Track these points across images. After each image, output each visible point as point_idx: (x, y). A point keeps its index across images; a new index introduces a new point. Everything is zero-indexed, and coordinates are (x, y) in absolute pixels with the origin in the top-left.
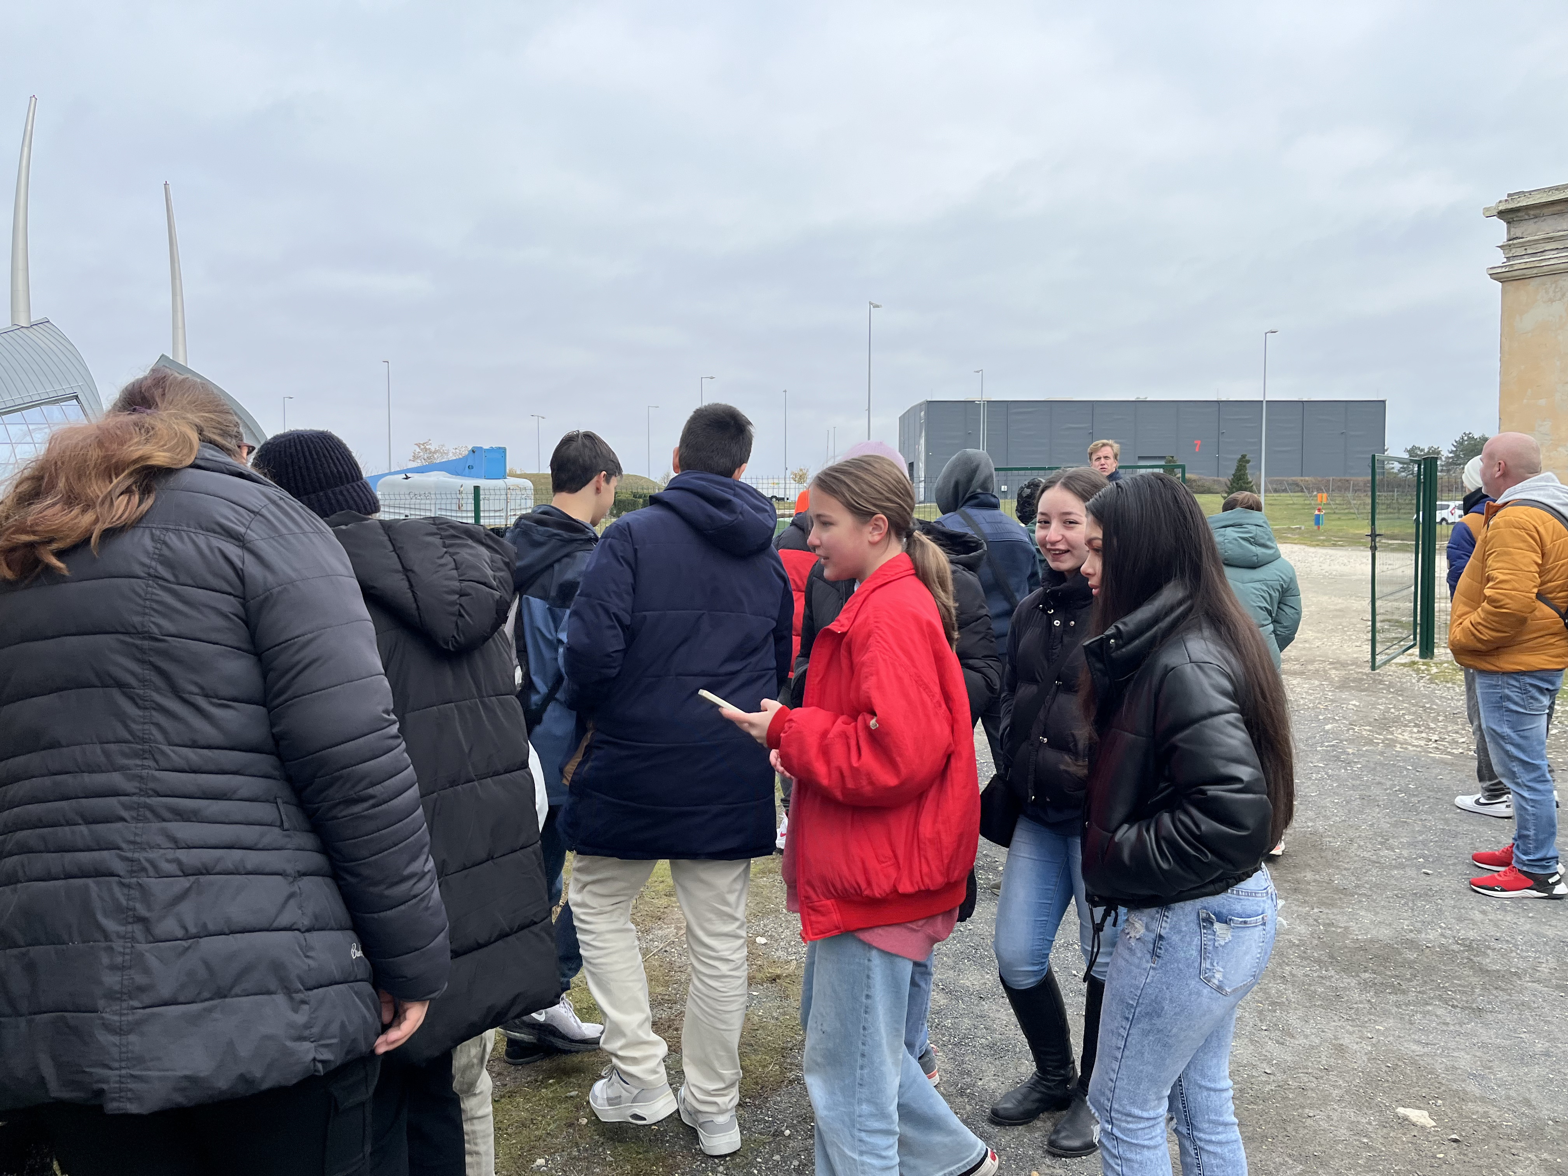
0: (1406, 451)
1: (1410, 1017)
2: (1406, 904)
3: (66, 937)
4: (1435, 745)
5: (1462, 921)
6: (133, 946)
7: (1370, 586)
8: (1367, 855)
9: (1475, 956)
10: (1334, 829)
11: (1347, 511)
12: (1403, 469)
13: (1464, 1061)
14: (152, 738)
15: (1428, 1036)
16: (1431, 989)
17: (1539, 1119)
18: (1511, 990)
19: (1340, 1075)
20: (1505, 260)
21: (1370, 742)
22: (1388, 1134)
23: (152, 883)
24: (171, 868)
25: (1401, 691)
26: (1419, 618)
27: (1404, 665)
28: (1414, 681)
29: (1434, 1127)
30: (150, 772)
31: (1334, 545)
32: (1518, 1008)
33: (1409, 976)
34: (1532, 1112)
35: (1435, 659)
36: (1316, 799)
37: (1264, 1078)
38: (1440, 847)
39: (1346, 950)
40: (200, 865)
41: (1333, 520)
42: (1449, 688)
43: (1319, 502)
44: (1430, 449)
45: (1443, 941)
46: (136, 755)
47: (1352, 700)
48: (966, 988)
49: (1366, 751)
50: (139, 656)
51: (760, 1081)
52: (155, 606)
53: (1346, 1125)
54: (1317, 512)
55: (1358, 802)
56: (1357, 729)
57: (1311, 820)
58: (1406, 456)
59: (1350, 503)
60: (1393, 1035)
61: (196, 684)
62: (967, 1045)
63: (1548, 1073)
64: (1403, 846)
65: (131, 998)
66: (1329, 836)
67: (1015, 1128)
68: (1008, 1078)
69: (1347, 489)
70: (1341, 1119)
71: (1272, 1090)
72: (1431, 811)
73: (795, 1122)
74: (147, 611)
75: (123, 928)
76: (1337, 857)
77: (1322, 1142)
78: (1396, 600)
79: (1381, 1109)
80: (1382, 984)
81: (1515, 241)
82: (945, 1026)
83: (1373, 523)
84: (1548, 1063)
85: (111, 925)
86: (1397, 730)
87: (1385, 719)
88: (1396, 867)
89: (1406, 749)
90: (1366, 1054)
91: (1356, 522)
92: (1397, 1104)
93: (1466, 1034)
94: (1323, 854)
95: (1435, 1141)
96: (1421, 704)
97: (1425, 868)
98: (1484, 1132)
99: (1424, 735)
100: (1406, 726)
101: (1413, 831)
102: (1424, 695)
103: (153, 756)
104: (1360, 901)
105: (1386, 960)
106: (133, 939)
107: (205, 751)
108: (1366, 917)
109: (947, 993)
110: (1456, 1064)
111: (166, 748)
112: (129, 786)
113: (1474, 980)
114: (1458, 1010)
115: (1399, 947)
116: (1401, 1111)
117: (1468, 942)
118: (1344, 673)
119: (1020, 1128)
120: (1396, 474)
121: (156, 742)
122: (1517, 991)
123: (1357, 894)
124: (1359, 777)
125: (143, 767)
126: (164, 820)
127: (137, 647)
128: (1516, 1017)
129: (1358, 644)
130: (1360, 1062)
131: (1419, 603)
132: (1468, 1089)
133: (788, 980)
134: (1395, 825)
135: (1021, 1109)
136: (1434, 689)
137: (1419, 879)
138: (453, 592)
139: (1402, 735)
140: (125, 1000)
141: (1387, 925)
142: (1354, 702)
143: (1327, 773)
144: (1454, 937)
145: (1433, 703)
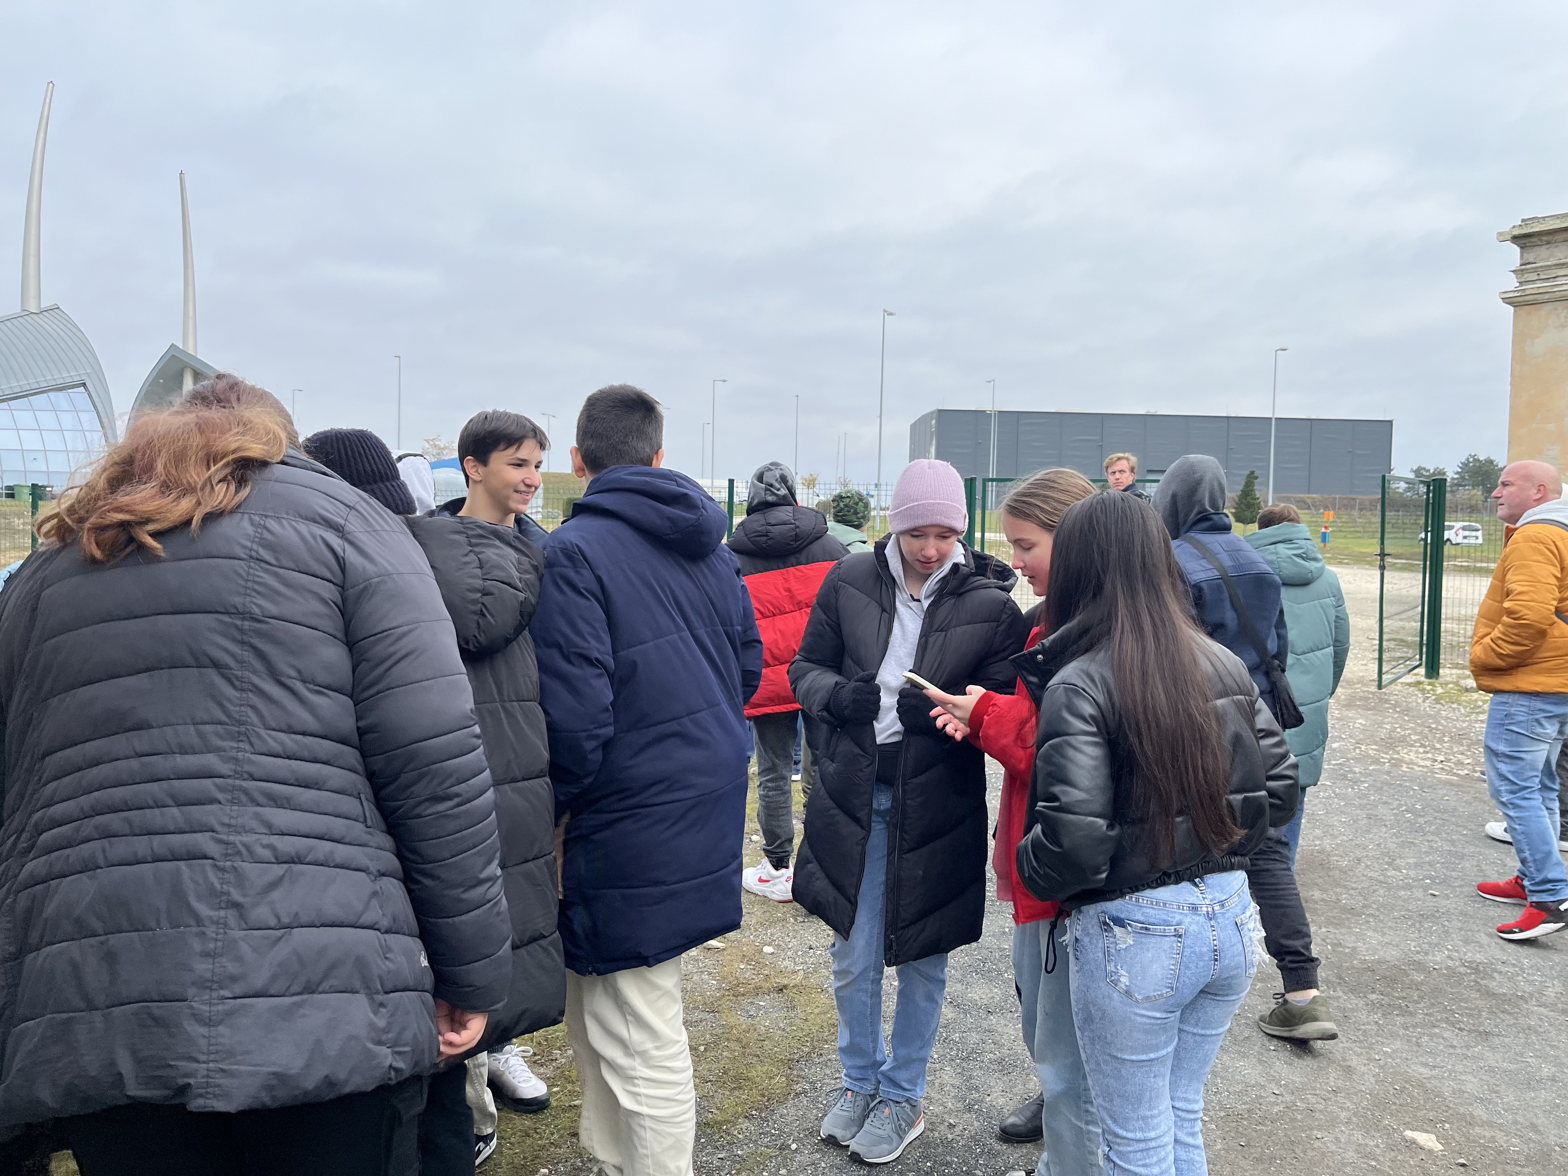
0: (1412, 471)
1: (1418, 1039)
2: (1413, 925)
3: (153, 924)
4: (1440, 766)
5: (1469, 944)
6: (225, 933)
7: (1378, 605)
8: (1372, 874)
9: (1482, 979)
10: (1341, 849)
11: (1352, 529)
12: (1408, 490)
13: (1471, 1084)
14: (249, 720)
15: (1435, 1059)
16: (1438, 1012)
17: (1547, 1145)
18: (1518, 1013)
19: (1348, 1097)
20: (1518, 284)
21: (1376, 761)
22: (1396, 1157)
23: (247, 867)
24: (267, 854)
25: (1407, 711)
26: (1425, 638)
27: (1409, 684)
28: (1420, 701)
29: (1441, 1151)
30: (246, 755)
31: (1341, 563)
32: (1524, 1032)
33: (1416, 998)
34: (1539, 1138)
35: (1441, 680)
36: (1323, 817)
37: (1272, 1099)
38: (1447, 868)
39: (1354, 971)
40: (293, 853)
41: (1339, 538)
42: (1454, 709)
43: (1325, 520)
44: (1435, 470)
45: (1450, 963)
46: (231, 736)
47: (1358, 719)
48: (974, 1002)
49: (1373, 770)
50: (239, 637)
51: (766, 1093)
52: (257, 587)
53: (1355, 1147)
54: (1323, 530)
55: (1365, 821)
56: (1363, 748)
57: (1318, 838)
58: (1412, 476)
59: (1356, 522)
60: (1401, 1057)
61: (294, 667)
62: (975, 1059)
63: (1554, 1098)
64: (1409, 866)
65: (222, 988)
66: (1336, 855)
67: (1024, 1145)
68: (1016, 1094)
69: (1353, 507)
70: (1349, 1142)
71: (1280, 1111)
72: (1437, 833)
73: (801, 1135)
74: (248, 591)
75: (217, 913)
76: (1344, 876)
77: (1331, 1164)
78: (1401, 620)
79: (1388, 1132)
80: (1389, 1005)
81: (1528, 266)
82: (952, 1040)
83: (1382, 543)
84: (1554, 1088)
85: (203, 910)
86: (1403, 749)
87: (1392, 738)
88: (1403, 888)
89: (1412, 769)
90: (1374, 1076)
91: (1361, 541)
92: (1404, 1126)
93: (1474, 1057)
94: (1331, 873)
95: (1442, 1165)
96: (1427, 724)
97: (1431, 889)
98: (1491, 1158)
99: (1430, 755)
100: (1412, 746)
101: (1420, 852)
102: (1430, 715)
103: (248, 738)
104: (1368, 922)
105: (1394, 981)
106: (226, 925)
107: (299, 737)
108: (1374, 938)
109: (955, 1006)
110: (1463, 1088)
111: (262, 732)
112: (225, 768)
113: (1481, 1003)
114: (1465, 1033)
115: (1407, 968)
116: (1409, 1134)
117: (1474, 965)
118: (1350, 691)
119: (1029, 1145)
120: (1401, 493)
121: (252, 724)
122: (1523, 1015)
123: (1364, 914)
124: (1366, 796)
125: (239, 749)
126: (258, 805)
127: (237, 627)
128: (1522, 1041)
129: (1364, 662)
130: (1367, 1084)
131: (1425, 624)
132: (1475, 1114)
133: (794, 991)
134: (1402, 845)
135: (1030, 1126)
136: (1440, 710)
137: (1425, 900)
138: (478, 590)
139: (1407, 755)
140: (215, 990)
141: (1394, 946)
142: (1360, 721)
143: (1334, 792)
144: (1461, 959)
145: (1439, 723)
